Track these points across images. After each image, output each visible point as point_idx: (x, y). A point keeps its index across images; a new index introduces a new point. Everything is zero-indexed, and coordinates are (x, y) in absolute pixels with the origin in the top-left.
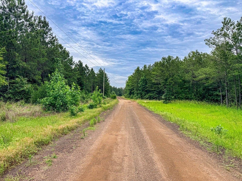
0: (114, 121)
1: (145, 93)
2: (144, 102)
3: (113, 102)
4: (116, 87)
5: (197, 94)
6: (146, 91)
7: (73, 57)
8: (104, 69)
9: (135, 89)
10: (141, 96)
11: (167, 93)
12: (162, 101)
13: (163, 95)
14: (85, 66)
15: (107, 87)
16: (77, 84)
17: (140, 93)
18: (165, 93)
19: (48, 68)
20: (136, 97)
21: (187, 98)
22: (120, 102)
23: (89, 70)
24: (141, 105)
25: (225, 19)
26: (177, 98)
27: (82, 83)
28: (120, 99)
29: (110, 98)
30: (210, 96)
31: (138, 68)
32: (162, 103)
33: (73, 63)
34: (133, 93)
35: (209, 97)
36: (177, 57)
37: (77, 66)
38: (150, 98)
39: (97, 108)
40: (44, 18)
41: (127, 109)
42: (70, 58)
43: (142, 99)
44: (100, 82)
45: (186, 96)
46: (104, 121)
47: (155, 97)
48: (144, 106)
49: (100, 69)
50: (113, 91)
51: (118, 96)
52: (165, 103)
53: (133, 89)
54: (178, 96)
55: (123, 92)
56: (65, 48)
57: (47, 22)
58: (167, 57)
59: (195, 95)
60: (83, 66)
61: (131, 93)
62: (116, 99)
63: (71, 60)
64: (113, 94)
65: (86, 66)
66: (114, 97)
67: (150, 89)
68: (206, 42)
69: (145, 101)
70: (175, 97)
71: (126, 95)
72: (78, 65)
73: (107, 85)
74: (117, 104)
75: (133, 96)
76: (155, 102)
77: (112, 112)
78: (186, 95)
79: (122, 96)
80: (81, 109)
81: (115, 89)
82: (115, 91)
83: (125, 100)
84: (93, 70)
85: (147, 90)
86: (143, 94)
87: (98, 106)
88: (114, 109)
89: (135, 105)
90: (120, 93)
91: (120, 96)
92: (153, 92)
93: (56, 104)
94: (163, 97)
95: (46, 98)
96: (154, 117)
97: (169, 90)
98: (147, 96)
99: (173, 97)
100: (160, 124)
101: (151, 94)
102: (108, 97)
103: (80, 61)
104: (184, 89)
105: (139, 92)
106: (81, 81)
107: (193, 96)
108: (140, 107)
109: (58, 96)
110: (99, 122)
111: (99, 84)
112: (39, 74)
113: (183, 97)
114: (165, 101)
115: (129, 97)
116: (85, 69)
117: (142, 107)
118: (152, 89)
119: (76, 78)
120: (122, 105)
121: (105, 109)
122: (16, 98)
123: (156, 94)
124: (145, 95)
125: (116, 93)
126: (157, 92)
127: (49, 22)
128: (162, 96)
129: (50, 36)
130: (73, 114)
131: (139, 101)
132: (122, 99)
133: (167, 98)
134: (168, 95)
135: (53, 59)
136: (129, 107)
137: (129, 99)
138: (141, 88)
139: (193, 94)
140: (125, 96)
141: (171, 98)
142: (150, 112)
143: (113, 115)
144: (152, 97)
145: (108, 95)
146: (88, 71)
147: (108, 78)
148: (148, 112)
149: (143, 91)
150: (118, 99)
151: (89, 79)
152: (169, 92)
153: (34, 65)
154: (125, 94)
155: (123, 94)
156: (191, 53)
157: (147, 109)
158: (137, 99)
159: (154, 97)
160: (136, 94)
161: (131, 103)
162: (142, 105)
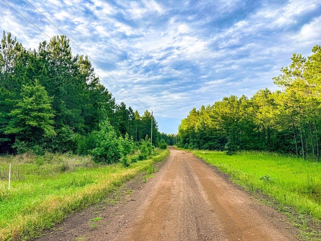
0: (168, 172)
1: (203, 141)
2: (201, 154)
3: (164, 153)
4: (166, 134)
5: (270, 143)
6: (205, 139)
7: (115, 99)
8: (152, 112)
9: (190, 136)
10: (199, 146)
11: (231, 141)
12: (226, 151)
13: (226, 144)
14: (128, 109)
15: (155, 133)
16: (120, 132)
17: (197, 141)
18: (228, 142)
19: (90, 114)
20: (192, 147)
21: (257, 149)
22: (173, 154)
23: (133, 113)
24: (197, 157)
25: (294, 55)
26: (244, 148)
27: (125, 129)
28: (171, 150)
29: (159, 148)
30: (286, 145)
31: (194, 110)
32: (225, 155)
33: (116, 107)
34: (188, 141)
35: (284, 146)
36: (243, 96)
37: (119, 108)
38: (211, 148)
39: (147, 160)
40: (86, 58)
41: (180, 161)
42: (112, 100)
43: (200, 149)
44: (146, 128)
45: (255, 146)
46: (158, 171)
47: (217, 147)
48: (201, 158)
49: (146, 111)
50: (162, 139)
51: (169, 145)
52: (229, 155)
53: (187, 137)
54: (245, 146)
55: (175, 140)
56: (107, 90)
57: (89, 62)
58: (230, 97)
59: (266, 144)
60: (126, 109)
61: (185, 142)
62: (166, 149)
63: (113, 103)
64: (162, 142)
65: (130, 108)
66: (164, 147)
67: (210, 136)
68: (274, 80)
69: (204, 152)
70: (241, 146)
71: (179, 143)
72: (121, 108)
73: (155, 131)
74: (168, 155)
75: (188, 146)
76: (216, 152)
77: (165, 164)
78: (254, 144)
79: (173, 145)
80: (134, 160)
81: (164, 136)
82: (164, 139)
83: (178, 151)
84: (138, 113)
85: (206, 137)
86: (201, 143)
87: (148, 157)
88: (166, 161)
89: (191, 157)
90: (170, 141)
91: (171, 145)
92: (214, 140)
93: (108, 155)
94: (226, 147)
95: (97, 149)
96: (209, 169)
97: (233, 137)
98: (206, 145)
99: (239, 147)
100: (214, 174)
101: (211, 143)
102: (156, 147)
103: (122, 103)
104: (253, 136)
105: (195, 140)
106: (123, 127)
107: (264, 145)
108: (196, 159)
109: (110, 146)
110: (154, 172)
111: (145, 130)
112: (83, 121)
113: (252, 147)
114: (228, 152)
115: (184, 146)
116: (128, 112)
117: (199, 159)
118: (212, 137)
119: (119, 124)
120: (175, 156)
121: (156, 161)
122: (63, 149)
123: (218, 142)
124: (204, 144)
125: (166, 141)
126: (219, 140)
127: (91, 62)
128: (224, 145)
129: (92, 77)
130: (127, 165)
131: (195, 152)
132: (174, 149)
133: (231, 148)
134: (232, 145)
135: (96, 103)
136: (183, 159)
137: (183, 149)
138: (198, 135)
139: (264, 144)
140: (177, 145)
141: (236, 148)
142: (207, 164)
143: (166, 167)
144: (213, 147)
145: (156, 145)
146: (132, 115)
147: (156, 122)
148: (205, 164)
149: (200, 139)
150: (169, 149)
151: (133, 124)
152: (233, 140)
153: (78, 112)
154: (177, 143)
155: (175, 143)
156: (260, 92)
157: (204, 162)
158: (193, 149)
159: (215, 146)
160: (191, 143)
161: (186, 155)
162: (199, 157)
